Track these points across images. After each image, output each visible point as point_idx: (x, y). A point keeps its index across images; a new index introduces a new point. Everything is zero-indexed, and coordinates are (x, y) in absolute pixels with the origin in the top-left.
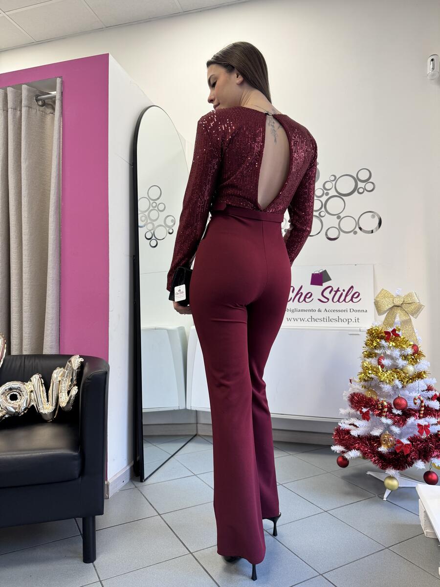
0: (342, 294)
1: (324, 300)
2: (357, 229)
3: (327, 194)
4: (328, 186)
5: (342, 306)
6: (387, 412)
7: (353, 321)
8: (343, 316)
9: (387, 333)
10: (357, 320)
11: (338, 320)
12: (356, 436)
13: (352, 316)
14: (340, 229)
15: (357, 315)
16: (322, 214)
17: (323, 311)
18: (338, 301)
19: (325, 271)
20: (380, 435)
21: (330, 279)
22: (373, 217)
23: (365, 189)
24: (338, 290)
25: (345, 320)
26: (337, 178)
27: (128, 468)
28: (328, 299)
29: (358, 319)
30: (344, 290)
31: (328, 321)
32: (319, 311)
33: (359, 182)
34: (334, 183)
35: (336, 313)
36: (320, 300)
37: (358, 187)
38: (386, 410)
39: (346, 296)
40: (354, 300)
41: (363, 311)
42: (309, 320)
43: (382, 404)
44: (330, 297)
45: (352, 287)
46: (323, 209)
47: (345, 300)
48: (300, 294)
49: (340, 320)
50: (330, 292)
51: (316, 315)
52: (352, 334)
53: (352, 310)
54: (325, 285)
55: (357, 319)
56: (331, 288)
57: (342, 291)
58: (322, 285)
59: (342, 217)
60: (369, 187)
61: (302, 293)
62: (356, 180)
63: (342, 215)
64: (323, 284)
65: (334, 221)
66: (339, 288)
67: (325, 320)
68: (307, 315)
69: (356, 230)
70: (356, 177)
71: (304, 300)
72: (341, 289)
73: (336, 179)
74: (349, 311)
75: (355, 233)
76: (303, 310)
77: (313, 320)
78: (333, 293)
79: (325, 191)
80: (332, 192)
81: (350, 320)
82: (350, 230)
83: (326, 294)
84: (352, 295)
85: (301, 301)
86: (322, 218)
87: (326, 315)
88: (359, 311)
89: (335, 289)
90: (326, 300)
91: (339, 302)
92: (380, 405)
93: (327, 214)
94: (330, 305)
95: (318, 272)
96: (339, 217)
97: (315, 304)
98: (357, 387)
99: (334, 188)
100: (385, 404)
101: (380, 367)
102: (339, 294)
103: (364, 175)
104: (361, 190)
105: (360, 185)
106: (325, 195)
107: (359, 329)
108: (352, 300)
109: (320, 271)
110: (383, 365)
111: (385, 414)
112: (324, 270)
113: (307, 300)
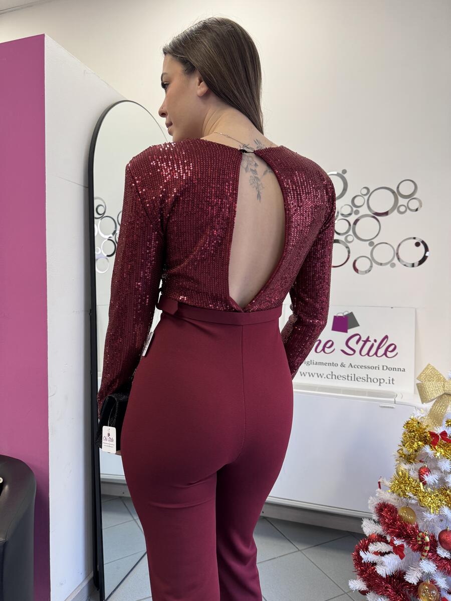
0: (372, 345)
1: (349, 351)
2: (396, 261)
3: (357, 212)
4: (358, 201)
5: (373, 361)
6: (429, 552)
7: (385, 382)
8: (373, 374)
9: (433, 435)
10: (391, 382)
11: (367, 379)
12: (384, 576)
13: (386, 375)
14: (372, 260)
15: (393, 374)
16: (350, 239)
17: (347, 365)
18: (368, 354)
19: (352, 313)
20: (418, 584)
21: (358, 325)
22: (417, 244)
23: (407, 207)
24: (368, 340)
25: (375, 380)
26: (371, 191)
27: (85, 583)
28: (354, 351)
29: (393, 380)
30: (375, 341)
31: (353, 379)
32: (343, 365)
33: (400, 198)
34: (366, 197)
35: (363, 370)
36: (343, 351)
37: (399, 204)
38: (428, 548)
39: (378, 348)
40: (389, 354)
41: (399, 369)
42: (329, 376)
43: (423, 538)
44: (357, 348)
45: (386, 337)
46: (351, 232)
47: (376, 354)
48: (318, 342)
49: (369, 380)
50: (358, 342)
51: (338, 371)
52: (384, 407)
53: (385, 368)
54: (351, 332)
55: (391, 379)
56: (357, 337)
57: (373, 341)
58: (346, 332)
59: (375, 244)
60: (414, 204)
61: (320, 341)
62: (396, 194)
63: (376, 241)
64: (349, 331)
65: (366, 249)
66: (368, 337)
67: (350, 378)
68: (326, 370)
69: (393, 262)
70: (395, 190)
71: (323, 350)
72: (372, 339)
73: (369, 193)
74: (381, 368)
75: (393, 265)
76: (321, 364)
77: (334, 376)
78: (361, 343)
79: (355, 209)
80: (364, 210)
81: (382, 381)
82: (387, 261)
83: (352, 343)
84: (386, 347)
85: (319, 350)
86: (349, 245)
87: (351, 371)
88: (394, 369)
89: (364, 338)
90: (351, 352)
91: (369, 356)
92: (419, 539)
93: (355, 239)
94: (356, 359)
95: (341, 315)
96: (371, 244)
97: (337, 356)
98: (388, 497)
99: (366, 205)
100: (427, 539)
101: (421, 484)
102: (368, 345)
103: (406, 189)
104: (402, 209)
105: (402, 201)
106: (353, 214)
107: (393, 400)
108: (385, 354)
109: (345, 314)
110: (426, 482)
111: (426, 554)
112: (350, 312)
113: (326, 350)
